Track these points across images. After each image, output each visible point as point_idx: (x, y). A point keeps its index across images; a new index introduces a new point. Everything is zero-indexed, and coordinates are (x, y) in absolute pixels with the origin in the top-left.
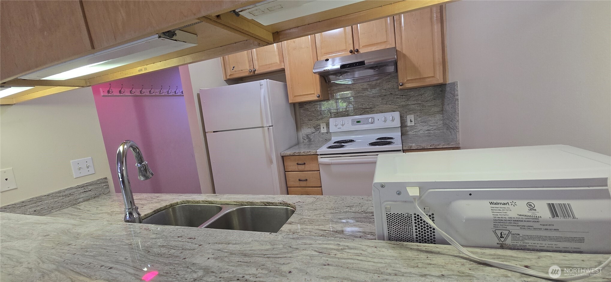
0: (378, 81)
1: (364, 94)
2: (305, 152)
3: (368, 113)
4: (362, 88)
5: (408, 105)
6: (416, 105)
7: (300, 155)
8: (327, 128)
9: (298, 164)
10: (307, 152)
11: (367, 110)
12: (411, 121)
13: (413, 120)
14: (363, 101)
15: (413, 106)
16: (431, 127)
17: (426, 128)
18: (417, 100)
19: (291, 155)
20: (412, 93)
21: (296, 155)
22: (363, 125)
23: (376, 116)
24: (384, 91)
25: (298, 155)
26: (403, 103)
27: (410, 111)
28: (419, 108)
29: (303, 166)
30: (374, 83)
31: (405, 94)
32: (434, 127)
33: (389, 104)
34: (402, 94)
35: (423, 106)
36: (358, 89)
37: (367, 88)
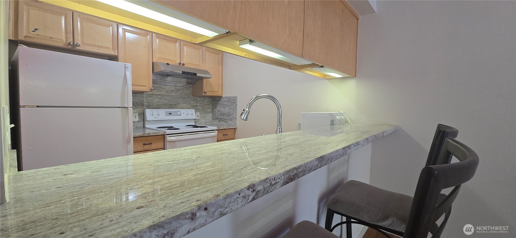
0: (181, 88)
1: (172, 94)
2: (154, 133)
3: (173, 108)
4: (170, 90)
5: (197, 106)
6: (201, 106)
7: (150, 135)
8: (139, 118)
9: (144, 144)
10: (157, 133)
11: (173, 106)
12: (198, 116)
13: (199, 116)
14: (170, 99)
15: (199, 107)
16: (207, 121)
17: (204, 121)
18: (201, 104)
19: (140, 136)
20: (199, 99)
21: (146, 135)
22: (173, 116)
23: (182, 111)
24: (184, 95)
25: (147, 135)
26: (194, 104)
27: (197, 110)
28: (202, 109)
29: (149, 146)
30: (179, 88)
31: (196, 99)
32: (209, 121)
33: (187, 104)
34: (194, 99)
35: (204, 108)
36: (168, 90)
37: (174, 91)
